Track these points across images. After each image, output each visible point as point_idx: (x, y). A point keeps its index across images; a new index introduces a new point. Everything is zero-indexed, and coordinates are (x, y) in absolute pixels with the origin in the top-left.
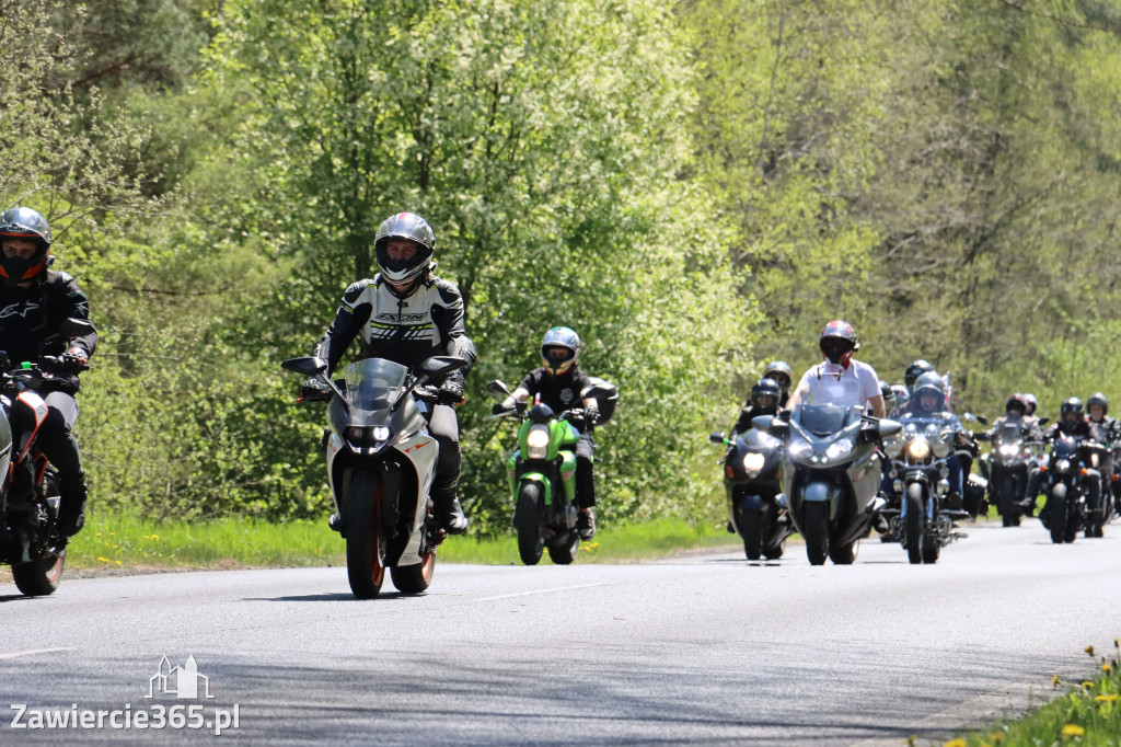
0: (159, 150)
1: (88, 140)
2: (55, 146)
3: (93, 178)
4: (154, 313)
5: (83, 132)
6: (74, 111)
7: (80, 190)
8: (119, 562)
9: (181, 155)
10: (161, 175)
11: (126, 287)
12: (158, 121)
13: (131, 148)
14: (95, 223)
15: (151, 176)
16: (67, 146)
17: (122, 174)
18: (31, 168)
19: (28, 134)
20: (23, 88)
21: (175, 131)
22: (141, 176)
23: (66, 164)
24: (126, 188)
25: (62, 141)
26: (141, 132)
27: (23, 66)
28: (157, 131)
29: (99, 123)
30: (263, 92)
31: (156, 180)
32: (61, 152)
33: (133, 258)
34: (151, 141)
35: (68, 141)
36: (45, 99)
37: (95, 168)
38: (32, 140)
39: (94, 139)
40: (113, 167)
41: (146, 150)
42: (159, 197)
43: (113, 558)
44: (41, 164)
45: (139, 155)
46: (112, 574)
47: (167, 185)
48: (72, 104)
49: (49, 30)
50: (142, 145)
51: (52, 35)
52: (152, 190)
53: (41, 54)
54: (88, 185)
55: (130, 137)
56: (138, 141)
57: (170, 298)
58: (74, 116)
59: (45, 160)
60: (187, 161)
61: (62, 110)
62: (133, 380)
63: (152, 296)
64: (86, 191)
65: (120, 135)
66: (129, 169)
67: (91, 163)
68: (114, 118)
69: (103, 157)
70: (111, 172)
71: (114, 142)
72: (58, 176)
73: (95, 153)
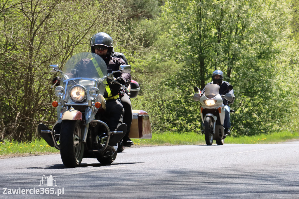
0: (148, 35)
1: (130, 33)
2: (121, 35)
3: (131, 43)
4: (147, 78)
5: (129, 31)
6: (126, 25)
7: (128, 46)
8: (139, 144)
9: (154, 36)
10: (149, 41)
11: (140, 71)
12: (148, 27)
13: (141, 35)
14: (132, 55)
15: (146, 42)
16: (124, 35)
17: (139, 41)
18: (115, 40)
19: (114, 32)
20: (113, 20)
21: (153, 30)
22: (144, 42)
23: (124, 39)
24: (140, 45)
25: (123, 33)
26: (143, 30)
27: (113, 14)
28: (148, 30)
29: (133, 28)
30: (177, 18)
31: (147, 43)
32: (123, 36)
33: (141, 64)
34: (147, 32)
35: (125, 33)
36: (119, 22)
37: (132, 40)
38: (115, 33)
39: (131, 33)
40: (136, 40)
41: (145, 35)
42: (148, 47)
43: (137, 143)
44: (118, 40)
45: (143, 36)
46: (137, 147)
47: (150, 44)
48: (125, 23)
49: (119, 4)
50: (144, 34)
51: (120, 6)
52: (146, 46)
53: (118, 11)
54: (130, 45)
55: (141, 32)
56: (143, 33)
57: (151, 74)
58: (126, 27)
59: (119, 38)
60: (156, 38)
61: (123, 25)
62: (142, 96)
63: (147, 73)
64: (129, 46)
65: (138, 31)
66: (140, 40)
67: (131, 39)
68: (136, 27)
69: (133, 37)
70: (136, 41)
71: (137, 33)
72: (122, 42)
73: (131, 36)
